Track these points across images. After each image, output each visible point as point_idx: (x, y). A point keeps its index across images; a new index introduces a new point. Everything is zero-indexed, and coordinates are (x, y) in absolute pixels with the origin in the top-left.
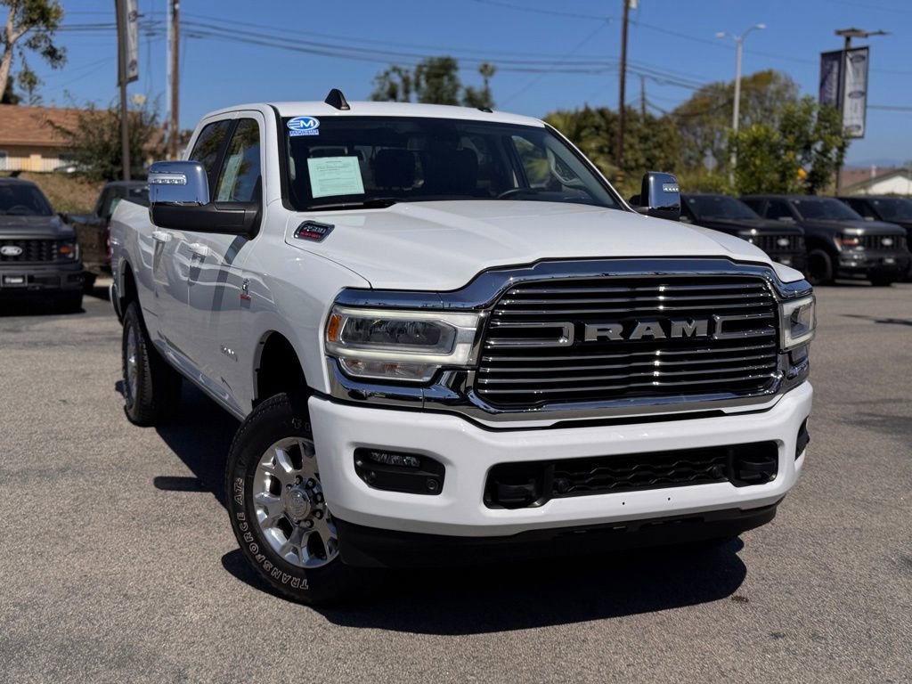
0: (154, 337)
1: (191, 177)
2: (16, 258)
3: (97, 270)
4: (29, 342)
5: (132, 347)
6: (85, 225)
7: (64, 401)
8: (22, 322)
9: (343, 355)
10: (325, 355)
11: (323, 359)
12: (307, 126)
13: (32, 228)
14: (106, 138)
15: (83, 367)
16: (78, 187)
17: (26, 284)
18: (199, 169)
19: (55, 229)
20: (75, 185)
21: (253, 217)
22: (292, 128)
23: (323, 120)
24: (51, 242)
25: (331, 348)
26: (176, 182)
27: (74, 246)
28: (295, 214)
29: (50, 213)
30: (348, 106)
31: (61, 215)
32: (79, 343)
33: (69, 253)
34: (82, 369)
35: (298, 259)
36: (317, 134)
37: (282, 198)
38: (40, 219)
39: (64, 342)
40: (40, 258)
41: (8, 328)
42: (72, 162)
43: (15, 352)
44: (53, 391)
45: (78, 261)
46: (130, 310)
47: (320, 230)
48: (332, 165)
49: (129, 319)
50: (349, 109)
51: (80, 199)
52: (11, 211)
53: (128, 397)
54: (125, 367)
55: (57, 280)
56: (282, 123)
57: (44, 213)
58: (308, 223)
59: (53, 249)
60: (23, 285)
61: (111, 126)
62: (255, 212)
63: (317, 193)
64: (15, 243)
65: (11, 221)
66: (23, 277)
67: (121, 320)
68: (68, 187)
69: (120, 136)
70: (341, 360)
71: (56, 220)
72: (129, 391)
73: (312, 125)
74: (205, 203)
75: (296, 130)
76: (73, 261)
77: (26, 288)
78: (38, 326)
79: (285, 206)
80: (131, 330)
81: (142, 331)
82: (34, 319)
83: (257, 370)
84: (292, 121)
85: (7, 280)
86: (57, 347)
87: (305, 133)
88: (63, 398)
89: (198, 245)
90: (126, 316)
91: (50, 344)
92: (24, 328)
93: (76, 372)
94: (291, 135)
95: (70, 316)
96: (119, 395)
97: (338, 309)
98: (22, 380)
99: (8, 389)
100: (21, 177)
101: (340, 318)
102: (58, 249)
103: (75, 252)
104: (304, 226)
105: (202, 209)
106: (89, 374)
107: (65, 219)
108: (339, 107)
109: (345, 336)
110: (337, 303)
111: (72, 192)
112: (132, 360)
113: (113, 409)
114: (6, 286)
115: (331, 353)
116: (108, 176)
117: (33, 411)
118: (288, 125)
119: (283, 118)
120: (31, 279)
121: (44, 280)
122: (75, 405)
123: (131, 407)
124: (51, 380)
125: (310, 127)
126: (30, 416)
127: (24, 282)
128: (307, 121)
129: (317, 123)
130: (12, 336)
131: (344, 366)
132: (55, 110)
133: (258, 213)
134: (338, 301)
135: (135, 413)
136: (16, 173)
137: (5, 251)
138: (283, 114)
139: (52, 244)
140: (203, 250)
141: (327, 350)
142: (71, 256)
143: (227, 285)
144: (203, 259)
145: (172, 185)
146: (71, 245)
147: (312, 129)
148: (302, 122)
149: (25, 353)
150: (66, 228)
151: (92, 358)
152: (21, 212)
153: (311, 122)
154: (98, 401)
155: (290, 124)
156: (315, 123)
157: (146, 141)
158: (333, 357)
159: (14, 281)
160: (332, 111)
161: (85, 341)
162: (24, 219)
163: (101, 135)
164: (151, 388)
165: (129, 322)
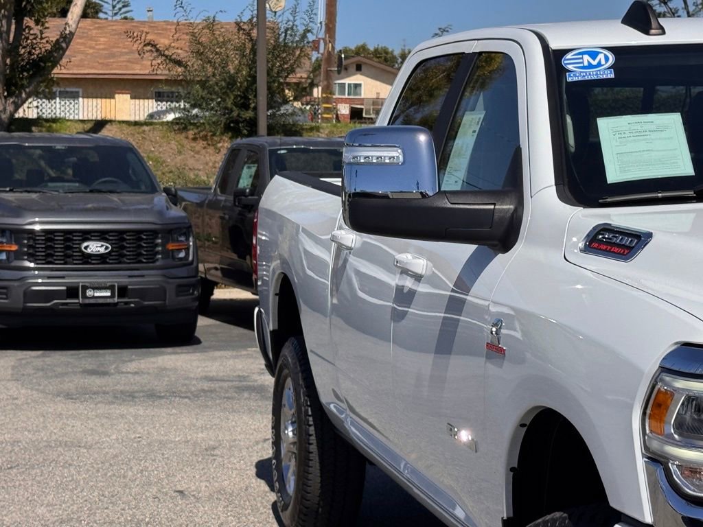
0: (325, 397)
1: (410, 152)
2: (102, 258)
3: (215, 275)
4: (122, 392)
5: (288, 412)
6: (200, 205)
7: (181, 492)
8: (108, 357)
9: (676, 458)
10: (644, 456)
11: (640, 463)
12: (594, 63)
13: (127, 212)
14: (231, 69)
15: (204, 435)
16: (188, 144)
17: (116, 300)
18: (423, 138)
19: (160, 213)
20: (185, 142)
21: (509, 215)
22: (570, 67)
23: (619, 52)
24: (154, 233)
25: (655, 445)
26: (387, 161)
27: (187, 239)
28: (580, 211)
29: (153, 189)
30: (662, 28)
31: (167, 191)
32: (195, 396)
33: (180, 250)
34: (203, 439)
35: (579, 287)
36: (612, 76)
37: (556, 184)
38: (139, 197)
39: (173, 393)
40: (137, 259)
41: (90, 367)
42: (175, 104)
43: (102, 409)
44: (163, 475)
45: (192, 263)
46: (287, 352)
47: (627, 241)
48: (638, 127)
49: (285, 366)
50: (664, 33)
51: (191, 163)
52: (95, 186)
53: (282, 491)
54: (277, 442)
55: (161, 292)
56: (554, 60)
57: (143, 188)
58: (605, 228)
59: (157, 245)
60: (109, 301)
61: (241, 49)
62: (512, 207)
63: (613, 175)
64: (101, 235)
65: (93, 201)
66: (111, 288)
67: (271, 367)
68: (174, 145)
69: (253, 64)
70: (673, 468)
71: (161, 199)
72: (282, 480)
73: (603, 62)
74: (430, 194)
75: (576, 71)
76: (185, 263)
77: (116, 304)
78: (132, 366)
79: (562, 197)
80: (289, 382)
81: (307, 387)
82: (126, 353)
83: (512, 469)
84: (569, 56)
85: (90, 293)
86: (163, 401)
87: (592, 75)
88: (179, 488)
89: (409, 256)
90: (280, 363)
91: (152, 396)
92: (112, 368)
93: (195, 444)
94: (570, 80)
95: (178, 349)
96: (263, 485)
97: (667, 378)
98: (116, 456)
99: (98, 471)
100: (106, 132)
101: (671, 395)
102: (163, 245)
103: (187, 249)
104: (599, 233)
105: (426, 202)
106: (214, 448)
107: (174, 198)
108: (646, 30)
109: (679, 425)
110: (664, 369)
111: (180, 152)
112: (289, 432)
113: (255, 509)
114: (87, 301)
115: (654, 453)
116: (233, 128)
117: (137, 507)
118: (564, 62)
119: (554, 51)
120: (123, 291)
121: (141, 293)
122: (198, 500)
123: (285, 508)
124: (160, 457)
125: (599, 64)
126: (134, 515)
127: (112, 296)
128: (593, 55)
129: (612, 59)
130: (96, 382)
131: (677, 478)
132: (152, 25)
133: (516, 210)
134: (668, 366)
135: (292, 517)
136: (99, 125)
137: (86, 248)
138: (554, 45)
139: (157, 238)
140: (420, 265)
141: (646, 447)
142: (182, 255)
143: (462, 318)
144: (418, 278)
145: (381, 165)
146: (182, 238)
147: (604, 67)
148: (586, 57)
149: (117, 410)
150: (176, 212)
151: (217, 421)
152: (111, 187)
153: (601, 57)
154: (231, 495)
155: (568, 62)
156: (607, 59)
157: (293, 71)
158: (656, 460)
159: (97, 294)
160: (634, 38)
161: (203, 391)
162: (115, 197)
163: (224, 64)
164: (319, 480)
165: (286, 371)
